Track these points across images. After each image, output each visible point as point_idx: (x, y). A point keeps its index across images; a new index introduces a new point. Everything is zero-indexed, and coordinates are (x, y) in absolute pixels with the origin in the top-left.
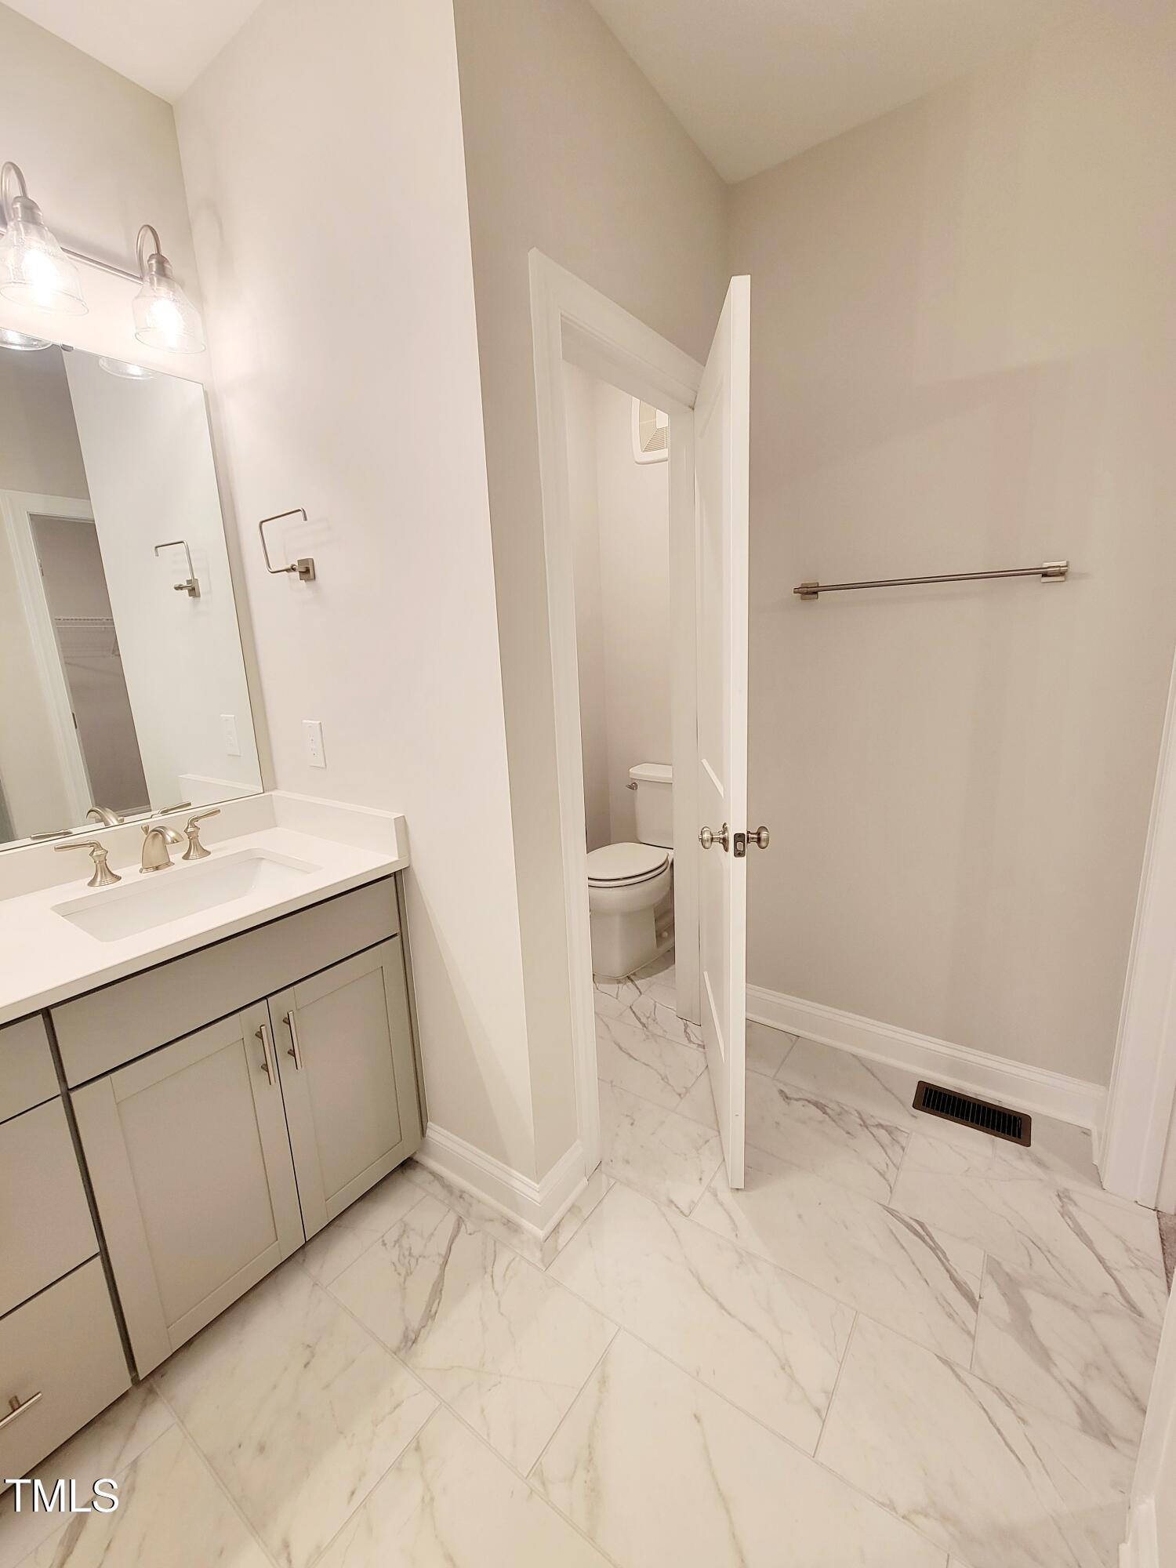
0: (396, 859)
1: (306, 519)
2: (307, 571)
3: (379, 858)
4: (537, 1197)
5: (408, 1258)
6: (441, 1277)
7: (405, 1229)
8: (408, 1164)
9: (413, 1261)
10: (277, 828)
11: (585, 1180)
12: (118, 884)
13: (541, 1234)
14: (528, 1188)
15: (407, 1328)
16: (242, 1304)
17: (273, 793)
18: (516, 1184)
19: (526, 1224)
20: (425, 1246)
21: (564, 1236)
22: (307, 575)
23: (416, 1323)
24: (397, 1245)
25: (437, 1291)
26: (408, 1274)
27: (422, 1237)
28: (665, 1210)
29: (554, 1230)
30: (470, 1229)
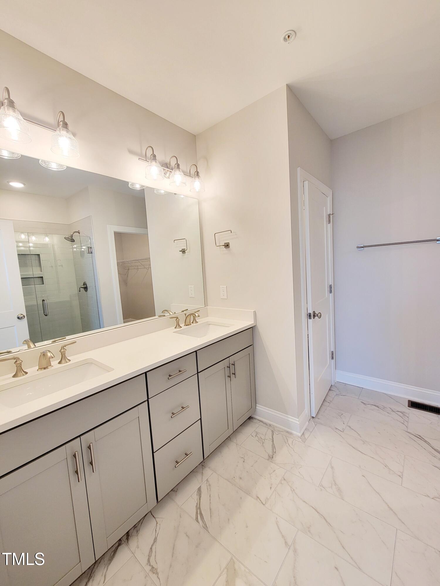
0: (253, 323)
1: (231, 233)
4: (298, 423)
5: (261, 439)
6: (273, 444)
7: (257, 433)
8: (250, 418)
9: (263, 440)
11: (307, 422)
13: (300, 434)
14: (295, 421)
15: (269, 455)
18: (290, 419)
19: (294, 432)
20: (265, 437)
21: (306, 436)
22: (227, 247)
23: (271, 454)
24: (256, 436)
25: (273, 447)
26: (263, 443)
27: (263, 435)
28: (335, 430)
29: (303, 434)
30: (277, 433)
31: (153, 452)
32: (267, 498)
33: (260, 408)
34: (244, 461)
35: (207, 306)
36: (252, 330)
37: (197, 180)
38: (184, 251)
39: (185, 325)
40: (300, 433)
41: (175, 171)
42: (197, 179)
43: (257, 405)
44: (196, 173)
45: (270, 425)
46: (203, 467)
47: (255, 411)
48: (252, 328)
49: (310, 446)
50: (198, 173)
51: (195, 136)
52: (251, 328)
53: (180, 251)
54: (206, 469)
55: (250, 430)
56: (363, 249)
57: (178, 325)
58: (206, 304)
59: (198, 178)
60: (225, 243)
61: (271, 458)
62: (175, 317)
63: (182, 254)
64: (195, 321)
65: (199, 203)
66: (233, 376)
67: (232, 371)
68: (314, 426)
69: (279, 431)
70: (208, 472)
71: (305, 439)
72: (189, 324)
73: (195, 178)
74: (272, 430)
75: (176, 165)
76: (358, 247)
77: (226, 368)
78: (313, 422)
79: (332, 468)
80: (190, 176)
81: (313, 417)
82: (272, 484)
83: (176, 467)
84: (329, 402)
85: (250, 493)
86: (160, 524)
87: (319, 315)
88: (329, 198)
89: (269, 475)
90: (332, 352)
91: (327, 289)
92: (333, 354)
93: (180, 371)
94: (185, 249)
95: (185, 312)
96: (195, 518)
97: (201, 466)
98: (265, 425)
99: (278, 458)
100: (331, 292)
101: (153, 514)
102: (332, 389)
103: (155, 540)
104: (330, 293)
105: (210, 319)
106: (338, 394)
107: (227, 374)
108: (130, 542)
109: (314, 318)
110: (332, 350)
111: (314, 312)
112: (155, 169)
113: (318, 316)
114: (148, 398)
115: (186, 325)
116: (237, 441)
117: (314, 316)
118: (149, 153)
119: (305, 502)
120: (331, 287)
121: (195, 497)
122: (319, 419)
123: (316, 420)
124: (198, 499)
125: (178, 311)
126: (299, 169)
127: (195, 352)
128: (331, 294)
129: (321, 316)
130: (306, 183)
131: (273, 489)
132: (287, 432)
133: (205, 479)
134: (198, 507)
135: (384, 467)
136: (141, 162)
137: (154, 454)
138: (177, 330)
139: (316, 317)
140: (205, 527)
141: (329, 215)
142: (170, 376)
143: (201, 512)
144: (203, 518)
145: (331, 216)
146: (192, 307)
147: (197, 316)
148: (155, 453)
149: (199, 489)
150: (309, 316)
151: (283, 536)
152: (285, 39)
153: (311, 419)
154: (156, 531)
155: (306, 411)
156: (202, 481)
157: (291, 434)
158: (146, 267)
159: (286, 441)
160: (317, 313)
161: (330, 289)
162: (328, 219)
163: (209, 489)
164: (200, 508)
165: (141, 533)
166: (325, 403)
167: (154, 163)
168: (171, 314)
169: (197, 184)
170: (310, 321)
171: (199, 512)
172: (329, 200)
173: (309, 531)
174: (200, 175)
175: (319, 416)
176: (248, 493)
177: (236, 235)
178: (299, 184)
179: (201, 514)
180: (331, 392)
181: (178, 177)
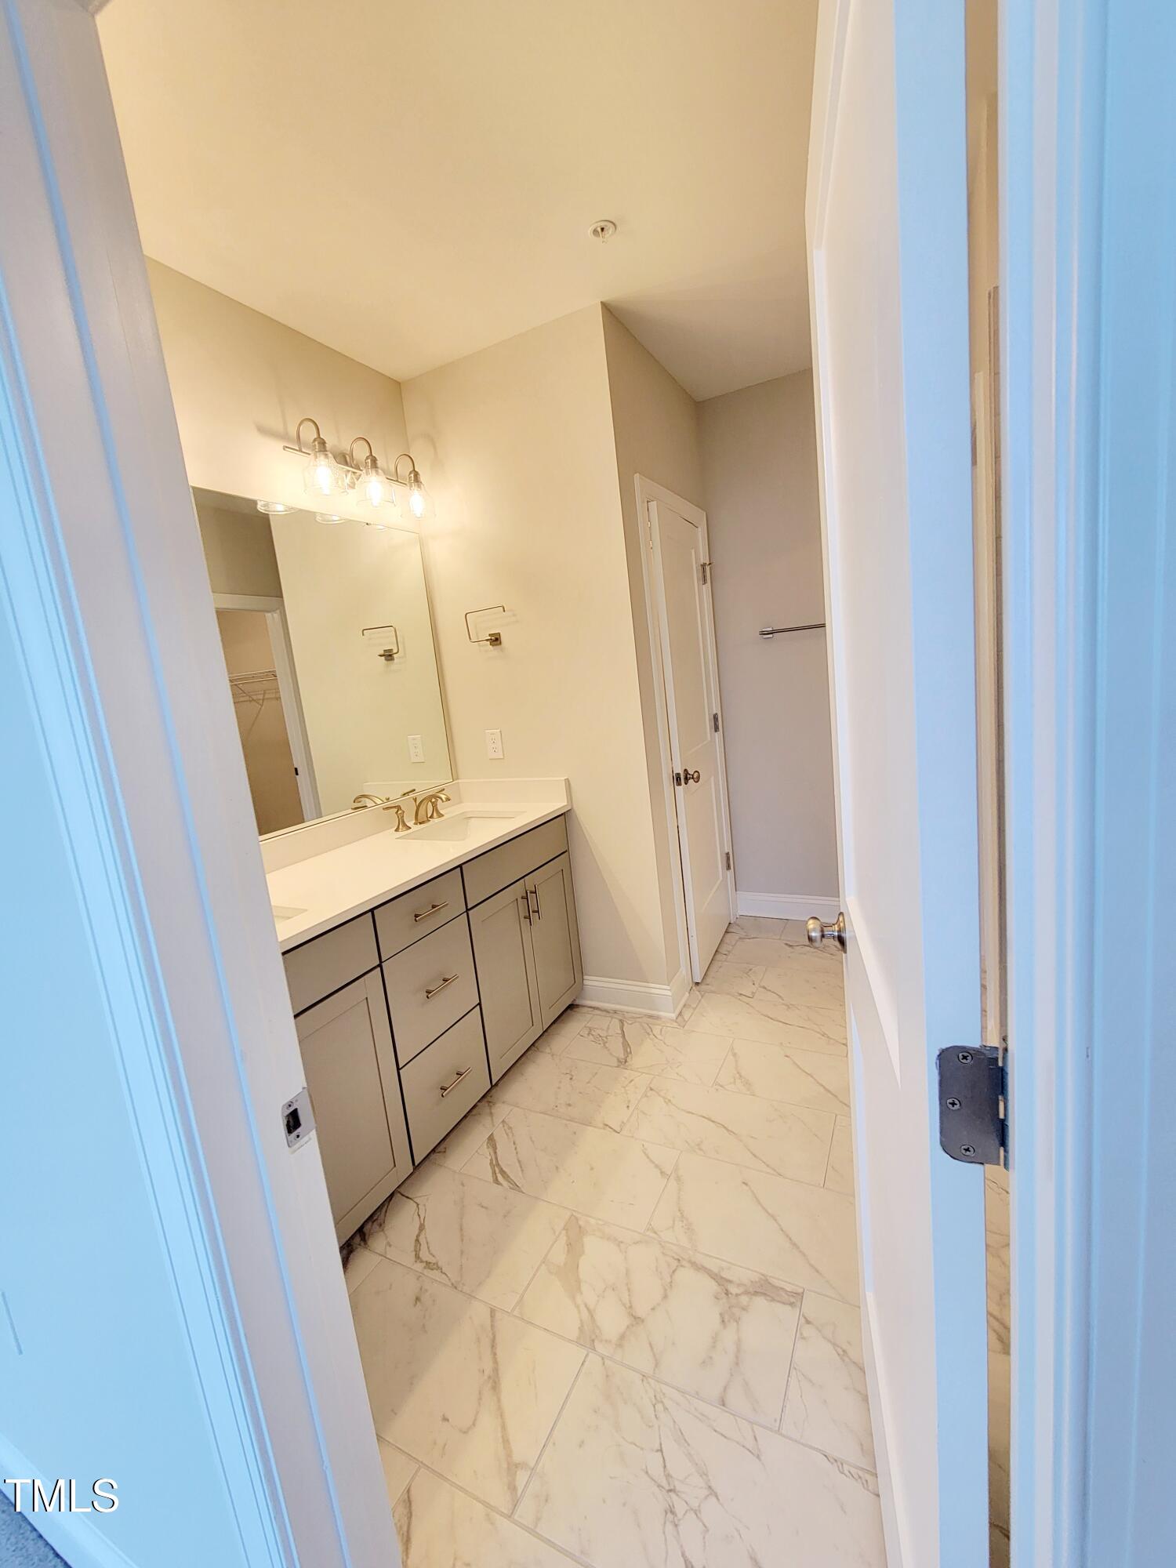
0: (566, 804)
1: (504, 611)
2: (496, 640)
3: (555, 805)
4: (669, 993)
5: (600, 1036)
6: (625, 1040)
7: (590, 1030)
8: (572, 1007)
9: (604, 1039)
10: (463, 804)
11: (687, 994)
12: (409, 831)
13: (673, 1016)
14: (662, 991)
15: (618, 1059)
16: (515, 1068)
17: (460, 781)
18: (652, 991)
19: (663, 1014)
20: (607, 1033)
21: (686, 1016)
22: (495, 643)
23: (622, 1056)
24: (589, 1034)
25: (626, 1045)
26: (605, 1043)
27: (603, 1030)
28: (739, 997)
29: (680, 1014)
30: (630, 1022)
31: (398, 1069)
32: (623, 1122)
33: (591, 982)
34: (571, 1079)
35: (458, 779)
36: (563, 819)
37: (416, 491)
38: (390, 655)
39: (416, 824)
40: (674, 1012)
41: (367, 473)
42: (416, 488)
43: (585, 977)
44: (412, 475)
45: (615, 1012)
46: (491, 1104)
47: (582, 989)
48: (563, 816)
49: (694, 1031)
50: (416, 474)
51: (398, 384)
52: (562, 814)
53: (380, 656)
54: (497, 1105)
55: (574, 1027)
56: (771, 636)
57: (402, 825)
58: (455, 776)
59: (419, 487)
60: (490, 635)
61: (623, 1063)
62: (395, 807)
63: (386, 662)
64: (438, 812)
65: (422, 544)
66: (534, 916)
67: (533, 906)
68: (700, 997)
69: (633, 1018)
70: (503, 1110)
71: (684, 1020)
72: (425, 819)
73: (411, 486)
74: (621, 1018)
75: (369, 460)
76: (763, 633)
77: (520, 900)
78: (698, 993)
79: (735, 1055)
80: (397, 481)
81: (697, 984)
82: (629, 1101)
83: (443, 1096)
84: (726, 953)
85: (590, 1123)
86: (425, 1205)
87: (696, 775)
88: (700, 529)
89: (623, 1089)
90: (728, 854)
91: (708, 724)
92: (728, 859)
93: (434, 907)
94: (391, 650)
95: (412, 795)
96: (492, 1181)
97: (487, 1105)
98: (604, 1013)
99: (636, 1061)
100: (716, 729)
101: (404, 1194)
102: (731, 930)
103: (422, 1228)
104: (716, 731)
105: (467, 807)
106: (742, 937)
107: (523, 913)
108: (370, 1242)
109: (686, 784)
110: (727, 851)
111: (686, 770)
112: (324, 472)
113: (693, 778)
114: (381, 962)
115: (420, 823)
116: (551, 1049)
117: (687, 779)
118: (308, 433)
119: (689, 1112)
120: (715, 718)
121: (487, 1152)
122: (708, 985)
123: (703, 987)
124: (492, 1153)
125: (395, 796)
126: (637, 476)
127: (459, 869)
128: (716, 734)
129: (698, 777)
130: (653, 505)
131: (631, 1109)
132: (651, 1017)
133: (498, 1120)
134: (495, 1164)
135: (821, 1037)
136: (289, 454)
137: (401, 1071)
138: (401, 834)
139: (691, 781)
140: (515, 1187)
141: (703, 566)
142: (416, 916)
143: (502, 1169)
144: (508, 1177)
145: (708, 568)
146: (424, 785)
147: (444, 799)
148: (403, 1069)
149: (491, 1139)
150: (677, 780)
151: (657, 1166)
152: (595, 231)
153: (694, 988)
154: (419, 1215)
155: (684, 971)
156: (494, 1126)
157: (658, 1018)
158: (255, 697)
159: (649, 1031)
160: (691, 772)
161: (715, 724)
162: (701, 575)
163: (510, 1135)
164: (498, 1165)
165: (387, 1227)
166: (718, 957)
167: (322, 458)
168: (379, 802)
169: (417, 499)
170: (680, 789)
171: (497, 1170)
172: (701, 533)
173: (700, 1149)
174: (422, 478)
175: (708, 980)
176: (587, 1123)
177: (514, 615)
178: (640, 506)
179: (503, 1172)
180: (728, 935)
181: (374, 485)
